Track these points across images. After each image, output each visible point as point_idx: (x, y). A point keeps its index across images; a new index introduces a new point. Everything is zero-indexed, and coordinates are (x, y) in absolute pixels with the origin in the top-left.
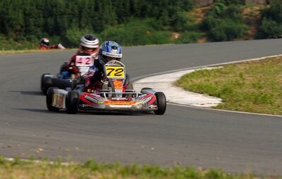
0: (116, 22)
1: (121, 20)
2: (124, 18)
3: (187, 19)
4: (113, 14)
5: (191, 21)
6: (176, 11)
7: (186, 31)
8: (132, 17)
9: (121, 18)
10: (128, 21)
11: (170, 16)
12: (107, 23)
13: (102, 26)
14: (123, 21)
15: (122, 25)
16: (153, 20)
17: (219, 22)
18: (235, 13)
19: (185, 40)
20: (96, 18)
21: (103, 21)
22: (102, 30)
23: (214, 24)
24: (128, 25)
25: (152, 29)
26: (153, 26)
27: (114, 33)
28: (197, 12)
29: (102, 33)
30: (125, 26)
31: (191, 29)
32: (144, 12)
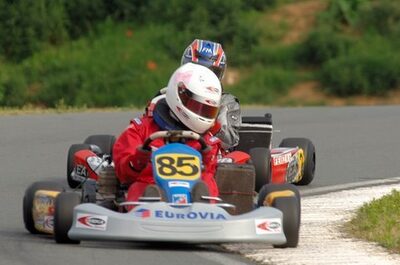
0: (65, 33)
1: (78, 30)
2: (88, 24)
3: (260, 33)
4: (58, 12)
5: (271, 38)
6: (229, 11)
7: (258, 66)
8: (109, 20)
9: (79, 23)
10: (97, 33)
11: (214, 23)
12: (39, 34)
13: (25, 43)
14: (85, 31)
15: (82, 42)
16: (165, 31)
17: (348, 45)
18: (390, 21)
19: (253, 90)
20: (12, 22)
21: (31, 31)
22: (26, 54)
23: (334, 50)
24: (97, 43)
25: (165, 57)
26: (167, 48)
27: (58, 63)
28: (288, 15)
29: (26, 63)
30: (91, 44)
31: (268, 60)
32: (143, 9)
